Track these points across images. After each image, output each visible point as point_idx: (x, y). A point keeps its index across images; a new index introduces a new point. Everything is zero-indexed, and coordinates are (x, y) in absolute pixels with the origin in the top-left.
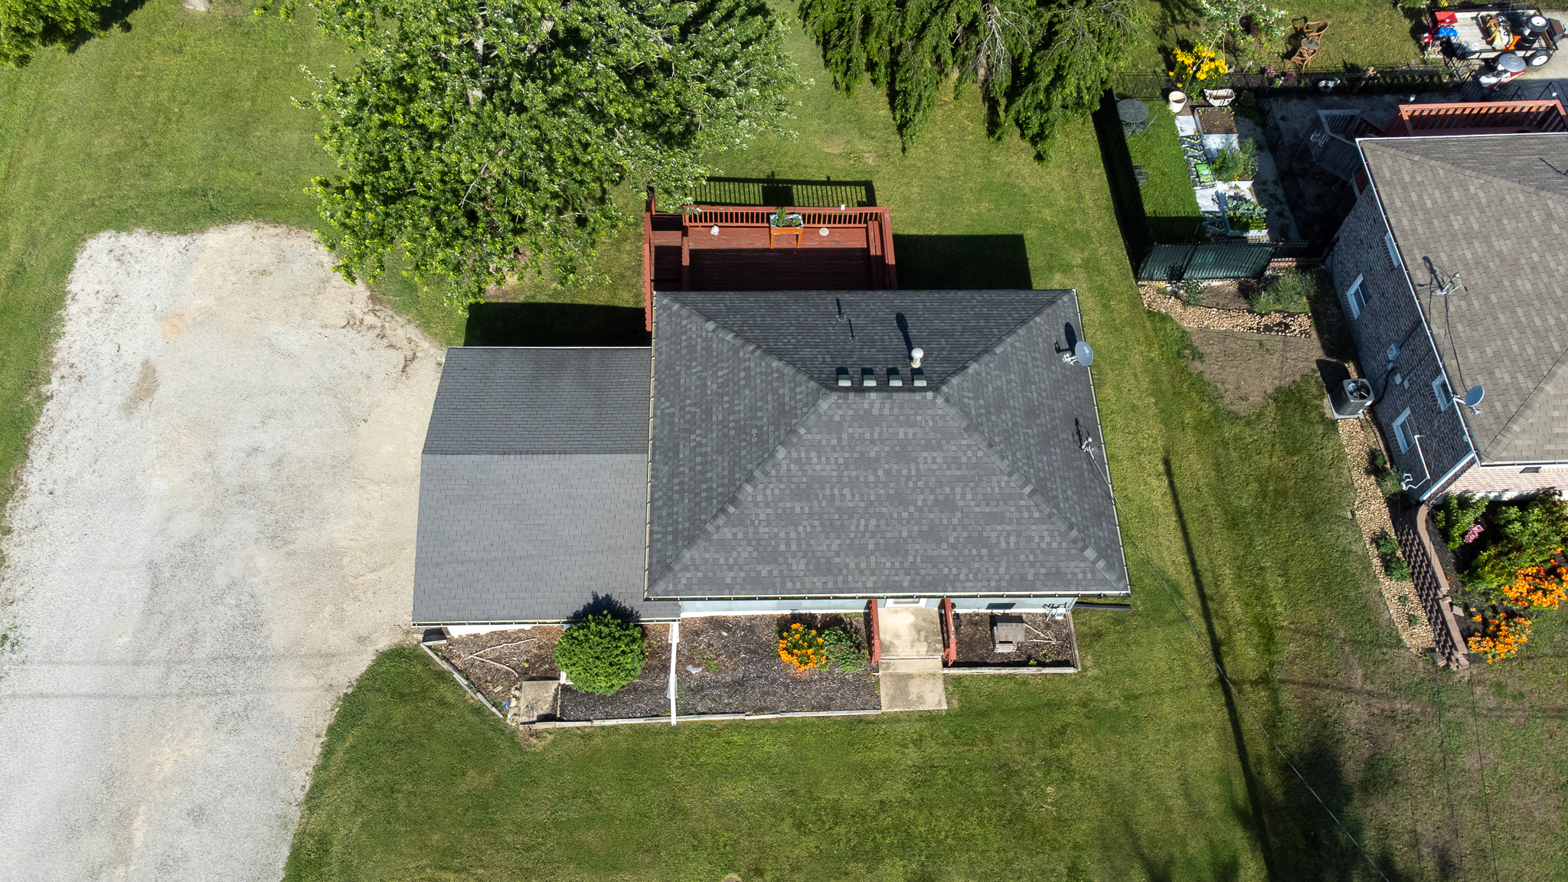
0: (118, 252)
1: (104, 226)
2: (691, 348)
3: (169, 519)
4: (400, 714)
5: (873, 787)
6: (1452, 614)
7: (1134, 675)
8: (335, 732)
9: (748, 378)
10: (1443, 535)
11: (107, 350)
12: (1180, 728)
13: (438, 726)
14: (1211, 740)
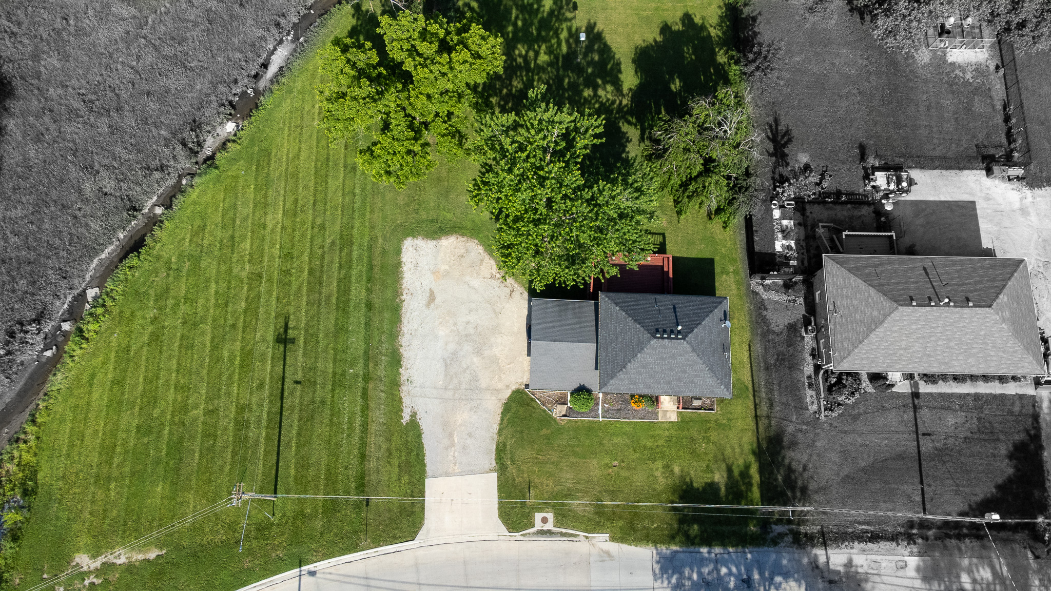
0: (415, 246)
1: (408, 235)
2: (612, 315)
3: (446, 345)
4: (521, 410)
5: (655, 441)
6: (823, 403)
7: (731, 414)
8: (503, 414)
9: (629, 329)
10: (826, 380)
11: (418, 284)
12: (742, 430)
13: (533, 415)
14: (750, 434)
